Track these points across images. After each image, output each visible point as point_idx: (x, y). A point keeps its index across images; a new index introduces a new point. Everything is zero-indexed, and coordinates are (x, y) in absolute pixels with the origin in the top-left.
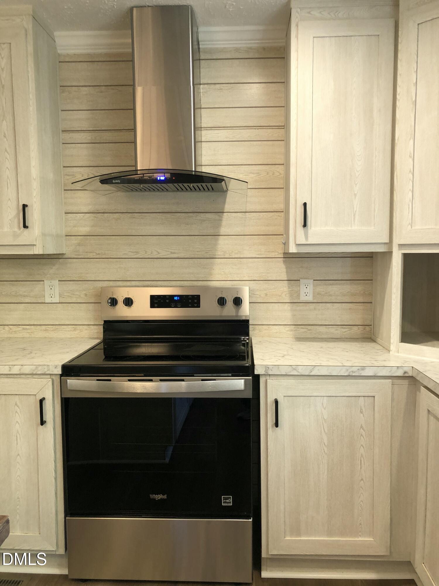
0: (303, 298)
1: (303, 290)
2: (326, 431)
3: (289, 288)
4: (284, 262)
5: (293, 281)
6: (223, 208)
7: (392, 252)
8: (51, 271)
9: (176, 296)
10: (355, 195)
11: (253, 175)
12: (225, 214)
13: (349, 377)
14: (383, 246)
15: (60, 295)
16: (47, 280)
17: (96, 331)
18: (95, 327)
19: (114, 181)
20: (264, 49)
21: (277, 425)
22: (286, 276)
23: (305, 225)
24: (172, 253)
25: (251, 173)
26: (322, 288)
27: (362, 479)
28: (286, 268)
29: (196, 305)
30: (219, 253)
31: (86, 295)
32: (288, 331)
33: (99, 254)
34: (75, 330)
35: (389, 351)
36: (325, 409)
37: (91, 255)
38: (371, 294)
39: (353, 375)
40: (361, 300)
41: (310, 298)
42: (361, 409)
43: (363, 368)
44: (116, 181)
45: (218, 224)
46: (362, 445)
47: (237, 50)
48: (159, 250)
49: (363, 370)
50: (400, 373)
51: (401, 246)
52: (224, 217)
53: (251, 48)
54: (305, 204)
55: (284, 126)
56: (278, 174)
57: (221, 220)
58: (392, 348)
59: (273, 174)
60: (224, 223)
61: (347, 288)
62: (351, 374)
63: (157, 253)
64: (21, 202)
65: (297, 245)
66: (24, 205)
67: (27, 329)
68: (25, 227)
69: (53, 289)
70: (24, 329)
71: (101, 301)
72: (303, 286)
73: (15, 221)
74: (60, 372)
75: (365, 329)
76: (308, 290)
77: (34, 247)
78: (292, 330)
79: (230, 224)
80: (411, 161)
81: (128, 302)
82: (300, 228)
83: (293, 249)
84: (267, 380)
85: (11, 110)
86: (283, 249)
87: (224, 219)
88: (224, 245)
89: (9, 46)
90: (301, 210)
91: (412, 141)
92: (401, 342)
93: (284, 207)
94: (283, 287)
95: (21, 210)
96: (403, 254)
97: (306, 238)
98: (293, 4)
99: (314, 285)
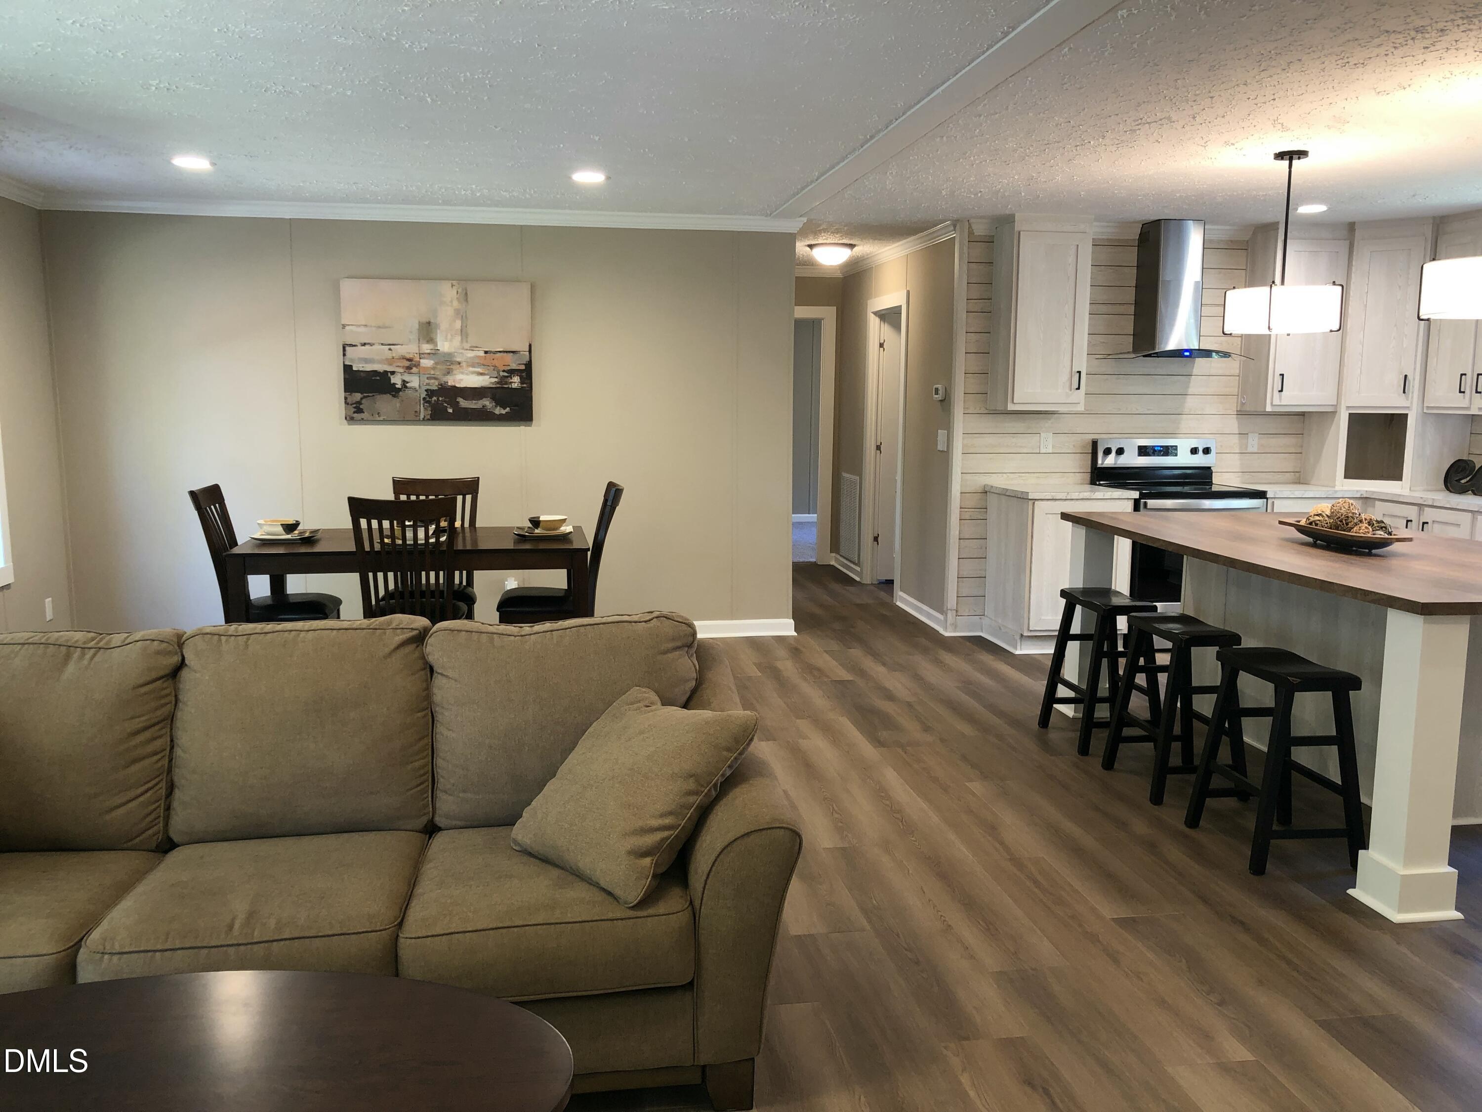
0: (1250, 449)
1: (1250, 442)
3: (1240, 440)
4: (1237, 418)
5: (1243, 435)
6: (1192, 372)
7: (1337, 412)
8: (1047, 425)
9: (1156, 446)
10: (1316, 369)
11: (1218, 345)
12: (1193, 377)
14: (1330, 407)
15: (1053, 447)
16: (1043, 433)
17: (1078, 478)
18: (1080, 474)
20: (1232, 241)
22: (1237, 430)
23: (1281, 391)
24: (1148, 410)
26: (1264, 441)
28: (1238, 423)
29: (1174, 454)
30: (1186, 411)
31: (1074, 446)
33: (1087, 410)
34: (1062, 477)
35: (1334, 486)
40: (1293, 450)
41: (1255, 449)
45: (1187, 385)
48: (1138, 408)
51: (1348, 408)
52: (1192, 379)
53: (1222, 241)
54: (1282, 375)
56: (1237, 345)
57: (1190, 382)
58: (1337, 483)
60: (1192, 384)
61: (1285, 440)
63: (1136, 410)
64: (1075, 369)
65: (1272, 405)
66: (1078, 372)
67: (1022, 476)
68: (1077, 389)
69: (1047, 441)
70: (1019, 476)
71: (1090, 451)
72: (1250, 440)
73: (1068, 384)
74: (1138, 497)
75: (1295, 475)
76: (1254, 442)
77: (1079, 405)
78: (1238, 477)
79: (1196, 385)
80: (1361, 346)
81: (1120, 451)
82: (1276, 393)
83: (1269, 409)
84: (1273, 502)
85: (1073, 296)
86: (1237, 406)
87: (1192, 381)
88: (1191, 403)
89: (1076, 247)
90: (1278, 379)
91: (1362, 332)
92: (1346, 477)
93: (1240, 372)
94: (1235, 440)
95: (1074, 375)
96: (1350, 414)
97: (1280, 400)
98: (1280, 226)
99: (1259, 438)
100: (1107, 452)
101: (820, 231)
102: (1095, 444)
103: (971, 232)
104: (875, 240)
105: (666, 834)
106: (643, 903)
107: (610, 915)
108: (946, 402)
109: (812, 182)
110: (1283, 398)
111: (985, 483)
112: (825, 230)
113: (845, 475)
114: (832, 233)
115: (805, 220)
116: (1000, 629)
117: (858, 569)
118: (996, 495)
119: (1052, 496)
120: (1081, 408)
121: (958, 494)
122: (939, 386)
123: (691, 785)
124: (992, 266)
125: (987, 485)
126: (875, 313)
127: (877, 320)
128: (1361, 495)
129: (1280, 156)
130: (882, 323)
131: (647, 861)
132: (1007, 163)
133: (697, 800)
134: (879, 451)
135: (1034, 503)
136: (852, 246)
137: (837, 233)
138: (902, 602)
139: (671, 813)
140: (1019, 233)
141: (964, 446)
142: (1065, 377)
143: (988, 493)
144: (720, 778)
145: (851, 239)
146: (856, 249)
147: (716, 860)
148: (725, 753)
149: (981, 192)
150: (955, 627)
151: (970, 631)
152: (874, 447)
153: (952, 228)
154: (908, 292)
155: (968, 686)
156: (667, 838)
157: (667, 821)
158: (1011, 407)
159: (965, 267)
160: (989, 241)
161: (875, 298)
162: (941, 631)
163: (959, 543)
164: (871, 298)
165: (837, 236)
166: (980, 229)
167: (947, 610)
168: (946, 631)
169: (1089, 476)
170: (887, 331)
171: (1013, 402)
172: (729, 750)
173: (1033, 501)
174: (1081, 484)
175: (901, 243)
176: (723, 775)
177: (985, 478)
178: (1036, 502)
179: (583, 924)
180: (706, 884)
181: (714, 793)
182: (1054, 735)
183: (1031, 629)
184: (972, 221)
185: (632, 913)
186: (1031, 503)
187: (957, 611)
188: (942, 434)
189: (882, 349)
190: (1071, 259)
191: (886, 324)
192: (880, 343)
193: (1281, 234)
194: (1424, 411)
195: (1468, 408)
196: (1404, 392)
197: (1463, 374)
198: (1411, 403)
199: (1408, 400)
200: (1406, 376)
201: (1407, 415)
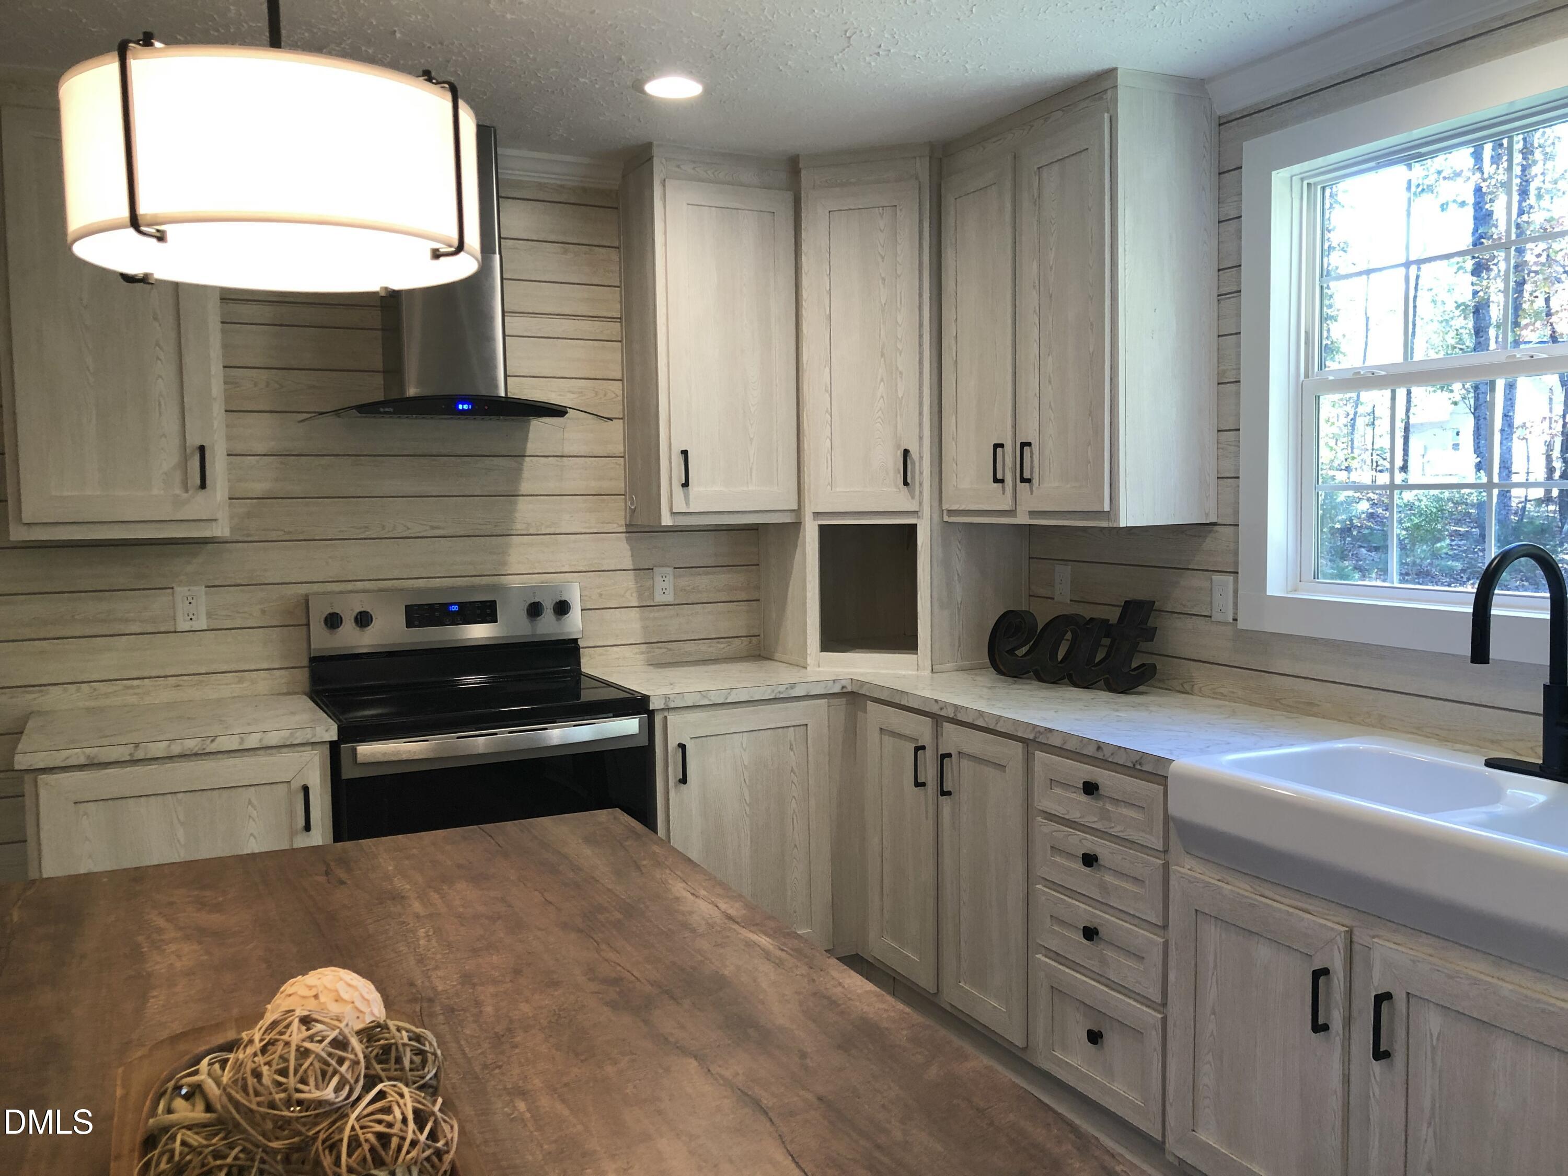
0: (659, 598)
1: (659, 583)
2: (747, 781)
3: (637, 583)
4: (627, 539)
5: (642, 571)
6: (524, 449)
7: (801, 523)
8: (190, 568)
9: (452, 604)
10: (751, 439)
11: (573, 396)
12: (527, 459)
13: (776, 700)
14: (789, 514)
15: (209, 615)
16: (179, 586)
17: (283, 681)
18: (282, 672)
19: (382, 410)
20: (585, 190)
21: (684, 781)
22: (631, 563)
23: (686, 484)
24: (433, 528)
25: (569, 392)
26: (686, 581)
27: (796, 846)
28: (632, 549)
29: (489, 619)
30: (519, 526)
31: (263, 612)
32: (636, 653)
33: (290, 533)
34: (241, 681)
35: (806, 668)
36: (745, 750)
37: (274, 535)
38: (758, 588)
39: (781, 696)
40: (743, 596)
41: (669, 598)
42: (791, 745)
43: (793, 686)
44: (387, 410)
45: (516, 475)
46: (794, 797)
47: (541, 186)
48: (409, 524)
49: (792, 688)
50: (837, 689)
51: (817, 515)
52: (525, 464)
53: (562, 186)
54: (685, 453)
55: (620, 318)
56: (614, 396)
57: (521, 469)
59: (605, 395)
60: (526, 474)
61: (723, 578)
62: (777, 697)
63: (405, 528)
64: (194, 440)
65: (673, 514)
66: (199, 447)
67: (132, 687)
68: (201, 488)
69: (193, 604)
70: (127, 687)
71: (295, 621)
72: (658, 579)
73: (178, 476)
74: (335, 738)
75: (750, 643)
76: (665, 586)
77: (214, 523)
78: (642, 653)
79: (535, 476)
80: (827, 396)
81: (363, 620)
82: (678, 490)
83: (666, 520)
84: (666, 717)
86: (625, 518)
87: (525, 468)
88: (527, 511)
90: (678, 461)
91: (827, 369)
92: (822, 651)
93: (625, 450)
94: (627, 582)
95: (191, 455)
96: (821, 526)
97: (687, 503)
98: (656, 151)
99: (675, 577)
100: (333, 621)
102: (299, 606)
110: (691, 497)
120: (231, 530)
128: (843, 687)
135: (35, 779)
142: (169, 460)
158: (24, 534)
169: (307, 674)
171: (20, 520)
174: (288, 694)
178: (39, 777)
186: (28, 778)
193: (659, 170)
194: (946, 518)
195: (1012, 513)
196: (906, 483)
197: (997, 446)
198: (921, 504)
199: (913, 498)
200: (906, 453)
201: (915, 525)
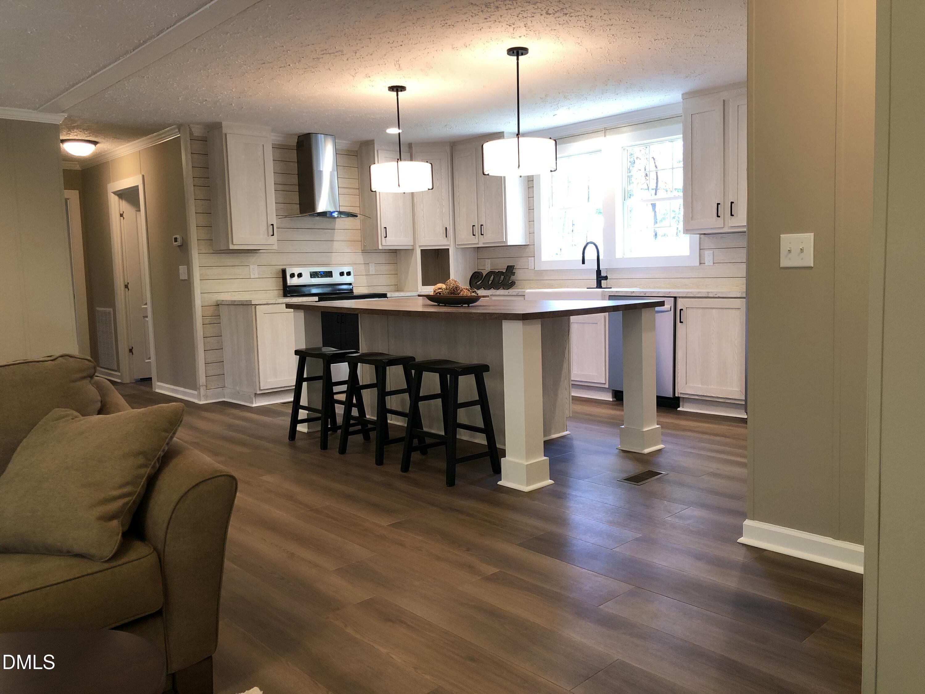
0: (371, 273)
3: (365, 268)
4: (362, 254)
5: (367, 264)
6: (335, 227)
7: (416, 248)
8: (253, 259)
9: (321, 272)
10: (401, 224)
14: (411, 246)
15: (259, 274)
16: (251, 265)
17: (277, 293)
18: (277, 291)
20: (348, 150)
22: (363, 262)
23: (386, 237)
24: (313, 250)
26: (377, 268)
28: (363, 258)
29: (330, 276)
30: (334, 250)
31: (271, 273)
32: (365, 289)
34: (266, 293)
35: (418, 291)
38: (397, 270)
40: (393, 273)
41: (374, 273)
45: (333, 235)
51: (420, 246)
52: (335, 231)
54: (385, 228)
55: (359, 188)
57: (334, 233)
58: (419, 289)
61: (387, 267)
64: (270, 223)
65: (382, 245)
66: (272, 225)
67: (240, 294)
68: (272, 235)
69: (254, 270)
70: (239, 294)
71: (281, 276)
72: (370, 267)
73: (266, 232)
74: (317, 300)
75: (395, 287)
76: (372, 269)
77: (274, 245)
78: (367, 289)
79: (339, 235)
80: (423, 212)
81: (300, 275)
82: (383, 238)
83: (380, 248)
85: (263, 177)
86: (361, 247)
88: (336, 246)
89: (262, 147)
90: (383, 230)
91: (422, 204)
92: (423, 285)
93: (361, 228)
94: (362, 267)
95: (269, 226)
96: (421, 250)
97: (386, 243)
98: (375, 142)
99: (375, 266)
100: (292, 275)
101: (74, 128)
102: (284, 272)
103: (191, 134)
104: (114, 138)
105: (126, 500)
106: (116, 556)
107: (89, 571)
108: (184, 247)
109: (83, 79)
110: (387, 240)
111: (217, 299)
112: (78, 127)
113: (98, 309)
114: (84, 130)
115: (66, 115)
116: (239, 393)
117: (119, 374)
118: (227, 306)
119: (267, 302)
120: (275, 247)
121: (200, 308)
122: (178, 236)
123: (141, 460)
124: (208, 156)
125: (219, 300)
126: (114, 193)
127: (117, 198)
129: (392, 88)
130: (121, 200)
131: (115, 523)
132: (231, 77)
133: (148, 471)
134: (127, 289)
135: (255, 307)
136: (95, 143)
137: (87, 130)
138: (161, 389)
139: (127, 484)
140: (226, 135)
141: (201, 275)
142: (263, 228)
143: (220, 305)
144: (162, 453)
145: (96, 137)
146: (98, 145)
147: (174, 509)
148: (164, 434)
149: (206, 100)
150: (206, 397)
151: (217, 398)
152: (123, 287)
153: (177, 130)
154: (143, 176)
155: (230, 427)
156: (126, 504)
157: (126, 490)
158: (231, 247)
159: (189, 156)
160: (204, 140)
161: (113, 182)
162: (196, 401)
163: (204, 340)
164: (109, 182)
165: (86, 133)
166: (198, 132)
167: (200, 386)
168: (200, 401)
169: (282, 292)
170: (125, 206)
171: (232, 243)
172: (166, 431)
173: (255, 306)
175: (135, 142)
176: (163, 451)
177: (216, 295)
178: (257, 306)
179: (67, 583)
180: (167, 529)
181: (157, 465)
182: (299, 443)
183: (261, 389)
184: (191, 125)
185: (107, 565)
186: (253, 307)
187: (206, 386)
188: (182, 269)
189: (122, 218)
190: (260, 153)
191: (123, 201)
192: (120, 214)
193: (376, 147)
194: (457, 247)
195: (478, 244)
196: (446, 237)
197: (473, 226)
198: (450, 242)
199: (448, 241)
200: (446, 228)
201: (449, 249)
